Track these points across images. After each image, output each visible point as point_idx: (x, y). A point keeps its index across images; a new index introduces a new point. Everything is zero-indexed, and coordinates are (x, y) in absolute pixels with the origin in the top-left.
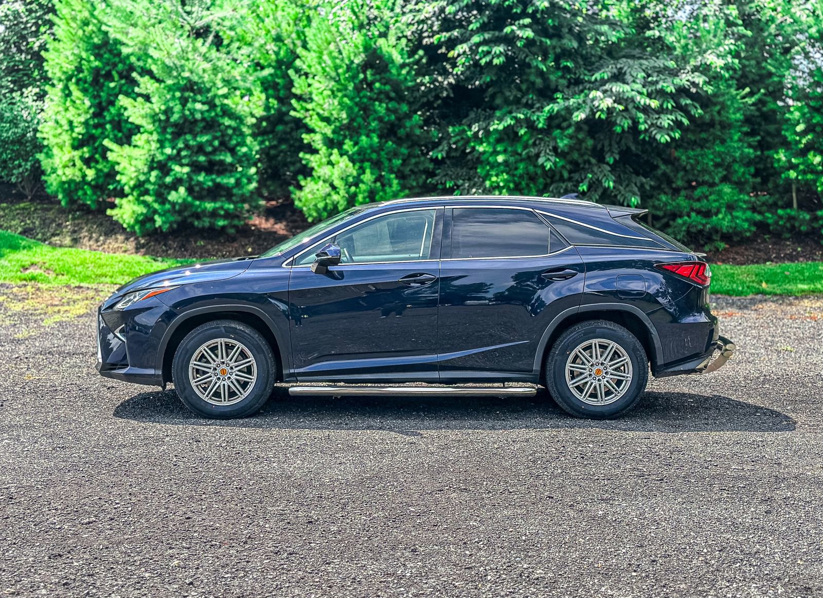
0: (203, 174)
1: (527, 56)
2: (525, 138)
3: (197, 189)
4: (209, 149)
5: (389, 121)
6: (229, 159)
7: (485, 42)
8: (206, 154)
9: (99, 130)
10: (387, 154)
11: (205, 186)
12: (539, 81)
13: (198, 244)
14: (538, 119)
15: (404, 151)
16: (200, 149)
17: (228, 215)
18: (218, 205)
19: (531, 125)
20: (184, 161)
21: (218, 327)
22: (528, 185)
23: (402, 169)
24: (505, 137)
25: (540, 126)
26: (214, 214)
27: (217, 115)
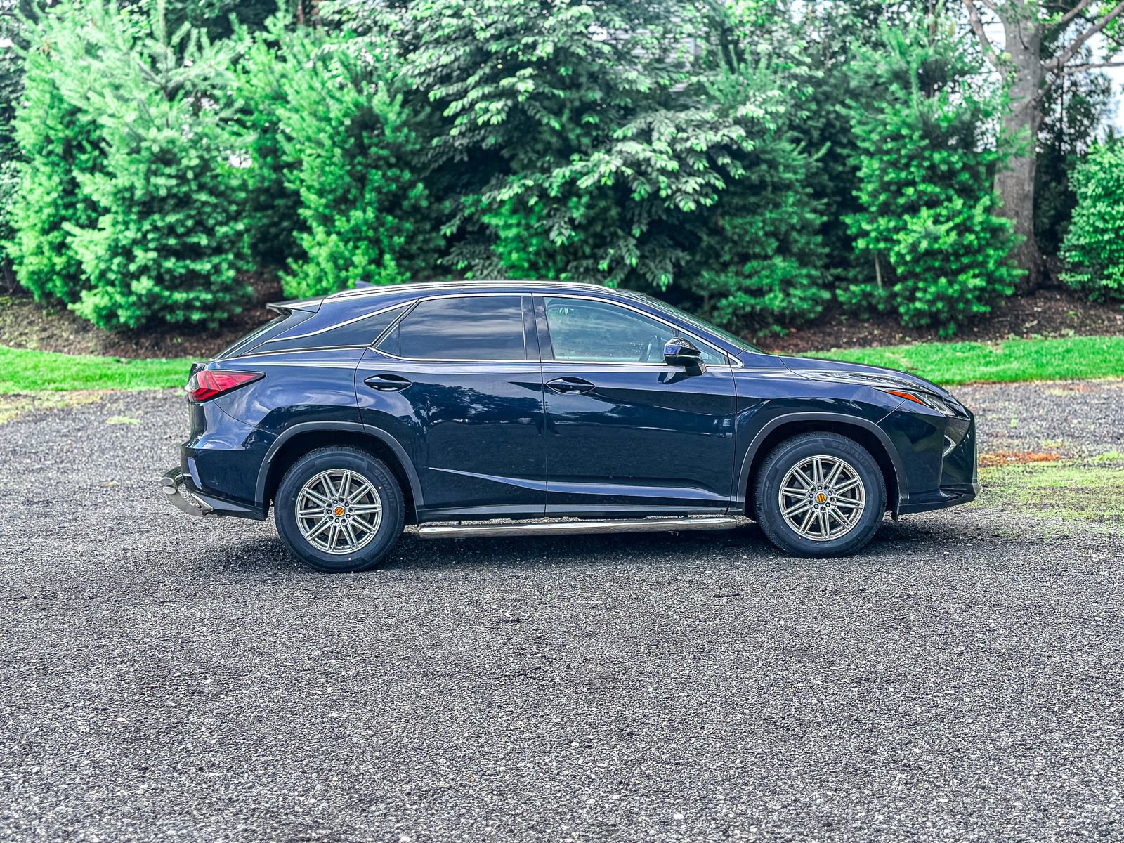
0: (173, 260)
1: (538, 111)
2: (537, 209)
3: (167, 277)
4: (181, 230)
5: (389, 192)
6: (204, 241)
7: (485, 98)
8: (178, 236)
9: (71, 211)
10: (387, 230)
11: (176, 274)
12: (554, 140)
13: (175, 341)
14: (551, 185)
15: (408, 226)
16: (171, 230)
17: (205, 307)
18: (192, 295)
19: (543, 194)
20: (151, 245)
22: (545, 264)
23: (407, 247)
24: (521, 207)
25: (553, 194)
26: (188, 306)
27: (191, 190)
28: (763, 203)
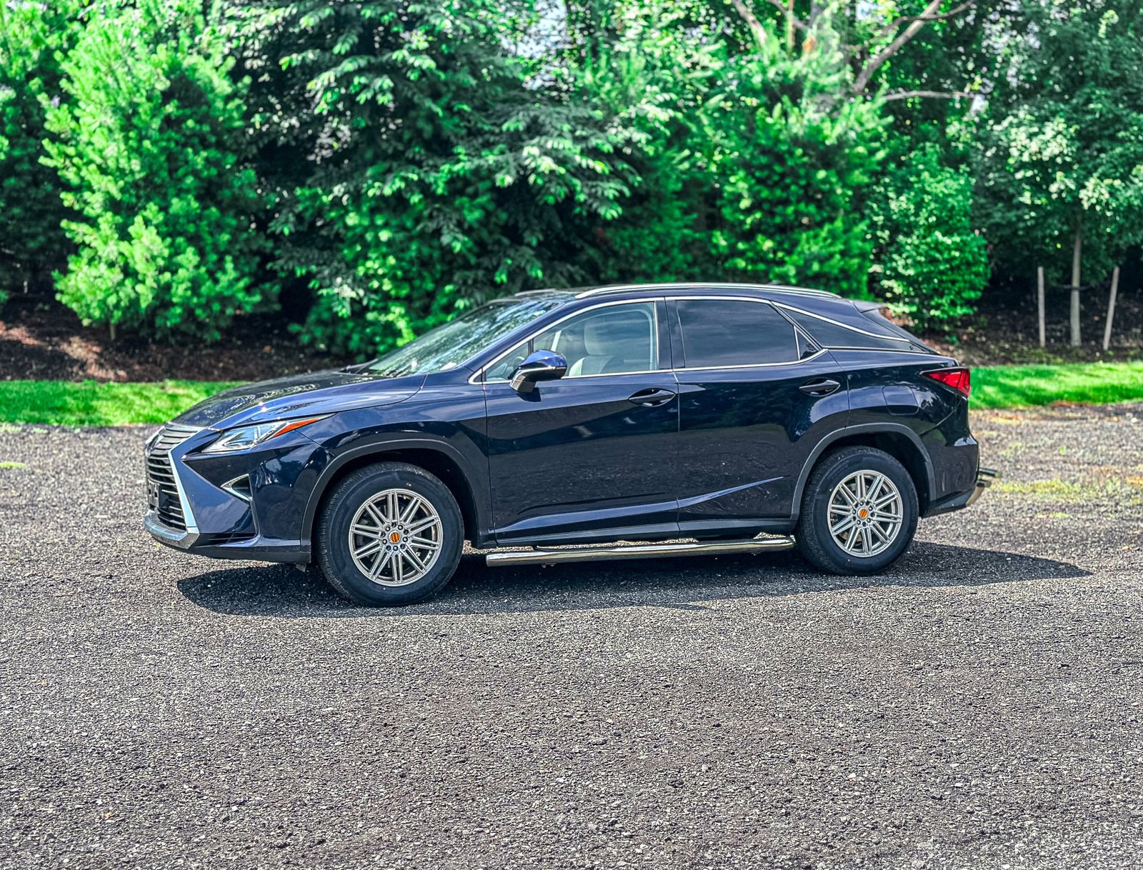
2: (419, 208)
5: (209, 177)
7: (360, 71)
10: (208, 226)
12: (428, 129)
14: (436, 182)
15: (231, 221)
19: (424, 188)
21: (390, 473)
24: (383, 205)
25: (440, 191)
28: (645, 214)
